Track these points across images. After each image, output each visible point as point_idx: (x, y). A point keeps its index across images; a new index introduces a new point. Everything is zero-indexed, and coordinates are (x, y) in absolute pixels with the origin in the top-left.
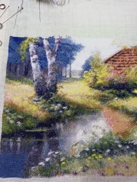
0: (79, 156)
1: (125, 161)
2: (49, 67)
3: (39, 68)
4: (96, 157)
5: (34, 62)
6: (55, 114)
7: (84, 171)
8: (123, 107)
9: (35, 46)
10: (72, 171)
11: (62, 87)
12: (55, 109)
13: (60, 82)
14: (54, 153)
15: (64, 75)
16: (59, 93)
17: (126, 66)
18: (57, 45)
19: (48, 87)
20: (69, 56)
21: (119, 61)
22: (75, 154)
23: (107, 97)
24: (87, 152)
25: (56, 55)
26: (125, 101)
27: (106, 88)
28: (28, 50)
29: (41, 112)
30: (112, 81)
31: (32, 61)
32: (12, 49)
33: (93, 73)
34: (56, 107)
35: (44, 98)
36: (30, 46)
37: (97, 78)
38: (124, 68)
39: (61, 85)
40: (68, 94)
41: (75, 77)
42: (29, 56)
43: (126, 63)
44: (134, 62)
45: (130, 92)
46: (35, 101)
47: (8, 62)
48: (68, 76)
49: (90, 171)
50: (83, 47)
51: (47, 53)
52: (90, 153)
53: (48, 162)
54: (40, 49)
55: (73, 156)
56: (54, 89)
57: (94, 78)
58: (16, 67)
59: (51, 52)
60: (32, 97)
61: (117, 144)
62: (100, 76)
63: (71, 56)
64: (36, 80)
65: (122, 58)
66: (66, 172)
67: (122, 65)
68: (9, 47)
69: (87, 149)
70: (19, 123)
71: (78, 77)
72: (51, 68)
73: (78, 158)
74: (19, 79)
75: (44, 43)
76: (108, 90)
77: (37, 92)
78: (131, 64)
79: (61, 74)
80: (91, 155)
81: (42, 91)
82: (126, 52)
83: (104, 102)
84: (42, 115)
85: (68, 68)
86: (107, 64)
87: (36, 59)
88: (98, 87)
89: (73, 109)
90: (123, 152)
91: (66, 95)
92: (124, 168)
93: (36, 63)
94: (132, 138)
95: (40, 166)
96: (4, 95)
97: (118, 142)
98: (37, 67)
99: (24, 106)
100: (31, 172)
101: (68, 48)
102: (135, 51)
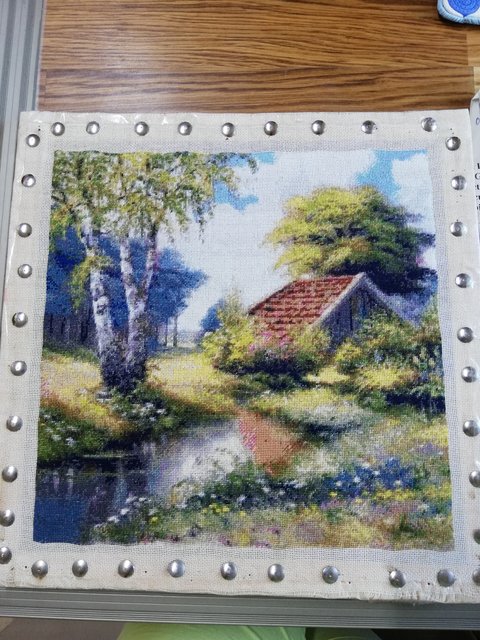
0: (184, 506)
1: (273, 520)
2: (131, 323)
3: (109, 326)
4: (218, 510)
5: (101, 312)
6: (140, 424)
7: (193, 535)
8: (279, 410)
9: (102, 277)
10: (170, 535)
11: (156, 367)
12: (142, 414)
13: (153, 356)
14: (137, 500)
15: (162, 340)
16: (150, 380)
17: (294, 321)
18: (150, 274)
19: (129, 366)
20: (175, 299)
21: (280, 310)
23: (249, 390)
24: (201, 500)
25: (146, 297)
26: (285, 398)
27: (248, 370)
28: (87, 285)
29: (113, 420)
30: (260, 354)
31: (95, 310)
32: (54, 284)
33: (222, 337)
34: (144, 410)
35: (118, 390)
36: (92, 277)
37: (230, 348)
38: (289, 326)
39: (155, 363)
40: (169, 383)
41: (185, 346)
42: (90, 300)
43: (294, 315)
44: (313, 311)
45: (297, 379)
46: (100, 396)
47: (46, 314)
48: (170, 344)
49: (204, 536)
50: (206, 278)
51: (128, 292)
52: (206, 501)
53: (125, 516)
54: (113, 283)
55: (173, 507)
56: (140, 372)
58: (63, 325)
59: (136, 291)
60: (96, 388)
61: (260, 485)
62: (238, 344)
63: (179, 299)
64: (104, 352)
65: (288, 303)
66: (158, 536)
67: (285, 319)
68: (47, 279)
69: (201, 494)
70: (70, 440)
71: (192, 345)
72: (134, 327)
73: (182, 510)
74: (70, 351)
75: (123, 270)
76: (252, 373)
77: (106, 379)
78: (307, 315)
79: (156, 339)
80: (207, 506)
81: (114, 377)
82: (296, 289)
83: (241, 398)
84: (115, 425)
85: (171, 327)
86: (255, 317)
87: (105, 306)
88: (232, 369)
89: (176, 414)
90: (271, 501)
91: (165, 384)
92: (270, 532)
93: (105, 316)
94: (292, 476)
95: (110, 523)
96: (40, 384)
97: (262, 482)
98: (105, 325)
99: (80, 407)
100: (94, 533)
101: (172, 281)
102: (319, 285)
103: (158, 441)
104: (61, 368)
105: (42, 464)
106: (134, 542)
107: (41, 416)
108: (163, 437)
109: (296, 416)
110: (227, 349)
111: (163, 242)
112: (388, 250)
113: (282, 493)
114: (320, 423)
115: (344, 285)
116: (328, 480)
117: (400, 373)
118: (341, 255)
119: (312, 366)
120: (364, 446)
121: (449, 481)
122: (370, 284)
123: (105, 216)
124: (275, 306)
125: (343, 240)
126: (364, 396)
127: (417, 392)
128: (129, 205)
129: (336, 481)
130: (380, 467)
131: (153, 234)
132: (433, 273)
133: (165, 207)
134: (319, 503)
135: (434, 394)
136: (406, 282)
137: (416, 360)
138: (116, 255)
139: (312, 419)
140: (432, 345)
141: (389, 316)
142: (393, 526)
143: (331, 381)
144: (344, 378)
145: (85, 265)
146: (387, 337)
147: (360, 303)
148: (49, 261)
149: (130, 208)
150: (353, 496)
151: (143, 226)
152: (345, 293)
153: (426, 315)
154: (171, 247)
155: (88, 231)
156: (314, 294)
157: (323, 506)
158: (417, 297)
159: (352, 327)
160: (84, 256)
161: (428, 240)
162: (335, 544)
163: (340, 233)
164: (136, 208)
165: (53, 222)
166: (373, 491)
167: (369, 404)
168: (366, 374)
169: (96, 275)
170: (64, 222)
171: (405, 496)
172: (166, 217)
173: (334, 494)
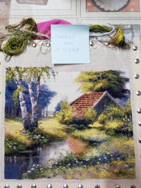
0: (51, 167)
1: (79, 171)
2: (32, 109)
3: (26, 110)
4: (62, 168)
5: (23, 106)
6: (36, 141)
7: (54, 176)
8: (81, 136)
9: (23, 94)
10: (47, 176)
11: (41, 123)
12: (37, 138)
13: (40, 120)
14: (36, 166)
15: (42, 114)
16: (39, 127)
17: (85, 107)
18: (38, 93)
19: (32, 123)
20: (46, 101)
21: (80, 103)
22: (49, 166)
23: (71, 130)
24: (57, 165)
25: (37, 100)
26: (82, 132)
27: (70, 123)
28: (18, 97)
29: (28, 140)
30: (74, 118)
31: (21, 105)
32: (8, 97)
33: (62, 113)
34: (38, 137)
35: (29, 131)
36: (20, 94)
37: (65, 116)
38: (83, 109)
39: (41, 122)
40: (45, 128)
41: (50, 116)
42: (19, 102)
43: (85, 105)
44: (91, 104)
45: (86, 126)
46: (24, 133)
47: (5, 107)
48: (45, 115)
49: (58, 176)
50: (56, 93)
51: (32, 98)
52: (58, 166)
53: (33, 171)
54: (27, 96)
55: (48, 167)
56: (36, 125)
57: (63, 116)
58: (11, 110)
59: (34, 98)
60: (22, 130)
61: (75, 160)
62: (67, 115)
63: (48, 101)
64: (24, 119)
65: (83, 101)
66: (44, 177)
67: (82, 107)
68: (6, 95)
69: (57, 163)
70: (14, 147)
71: (52, 116)
72: (34, 110)
73: (51, 168)
74: (13, 119)
75: (29, 92)
76: (72, 124)
77: (25, 127)
78: (89, 105)
79: (41, 114)
80: (58, 167)
81: (28, 127)
82: (85, 97)
83: (68, 133)
84: (28, 142)
85: (45, 110)
86: (72, 106)
87: (24, 104)
88: (65, 123)
89: (48, 138)
90: (78, 165)
91: (44, 128)
92: (79, 175)
93: (24, 107)
94: (85, 157)
95: (28, 173)
96: (4, 130)
97: (76, 159)
98: (24, 110)
99: (17, 136)
100: (23, 176)
101: (45, 95)
102: (92, 95)
103: (42, 147)
104: (11, 124)
105: (6, 155)
106: (36, 178)
107: (5, 140)
108: (44, 146)
109: (86, 138)
110: (64, 117)
111: (42, 82)
112: (114, 84)
113: (82, 162)
114: (94, 140)
115: (100, 95)
116: (96, 158)
117: (119, 123)
118: (99, 85)
119: (91, 122)
120: (108, 147)
121: (135, 158)
122: (109, 94)
123: (23, 74)
124: (79, 102)
125: (100, 81)
126: (108, 131)
127: (124, 129)
128: (31, 70)
129: (99, 158)
130: (113, 154)
131: (39, 80)
132: (129, 91)
133: (42, 71)
134: (94, 165)
135: (129, 130)
136: (120, 94)
137: (124, 119)
138: (27, 87)
139: (91, 139)
140: (129, 114)
141: (115, 105)
142: (117, 172)
143: (97, 126)
144: (101, 125)
145: (17, 90)
146: (115, 112)
147: (106, 101)
148: (6, 89)
149: (31, 71)
150: (104, 163)
151: (35, 77)
152: (101, 98)
153: (127, 104)
154: (45, 84)
155: (18, 79)
156: (91, 98)
157: (95, 166)
158: (124, 99)
159: (103, 108)
160: (17, 87)
161: (127, 80)
162: (99, 178)
163: (99, 78)
164: (33, 71)
165: (7, 77)
166: (110, 161)
167: (109, 134)
168: (108, 124)
169: (21, 94)
170: (10, 77)
171: (121, 162)
172: (43, 74)
173: (98, 163)
